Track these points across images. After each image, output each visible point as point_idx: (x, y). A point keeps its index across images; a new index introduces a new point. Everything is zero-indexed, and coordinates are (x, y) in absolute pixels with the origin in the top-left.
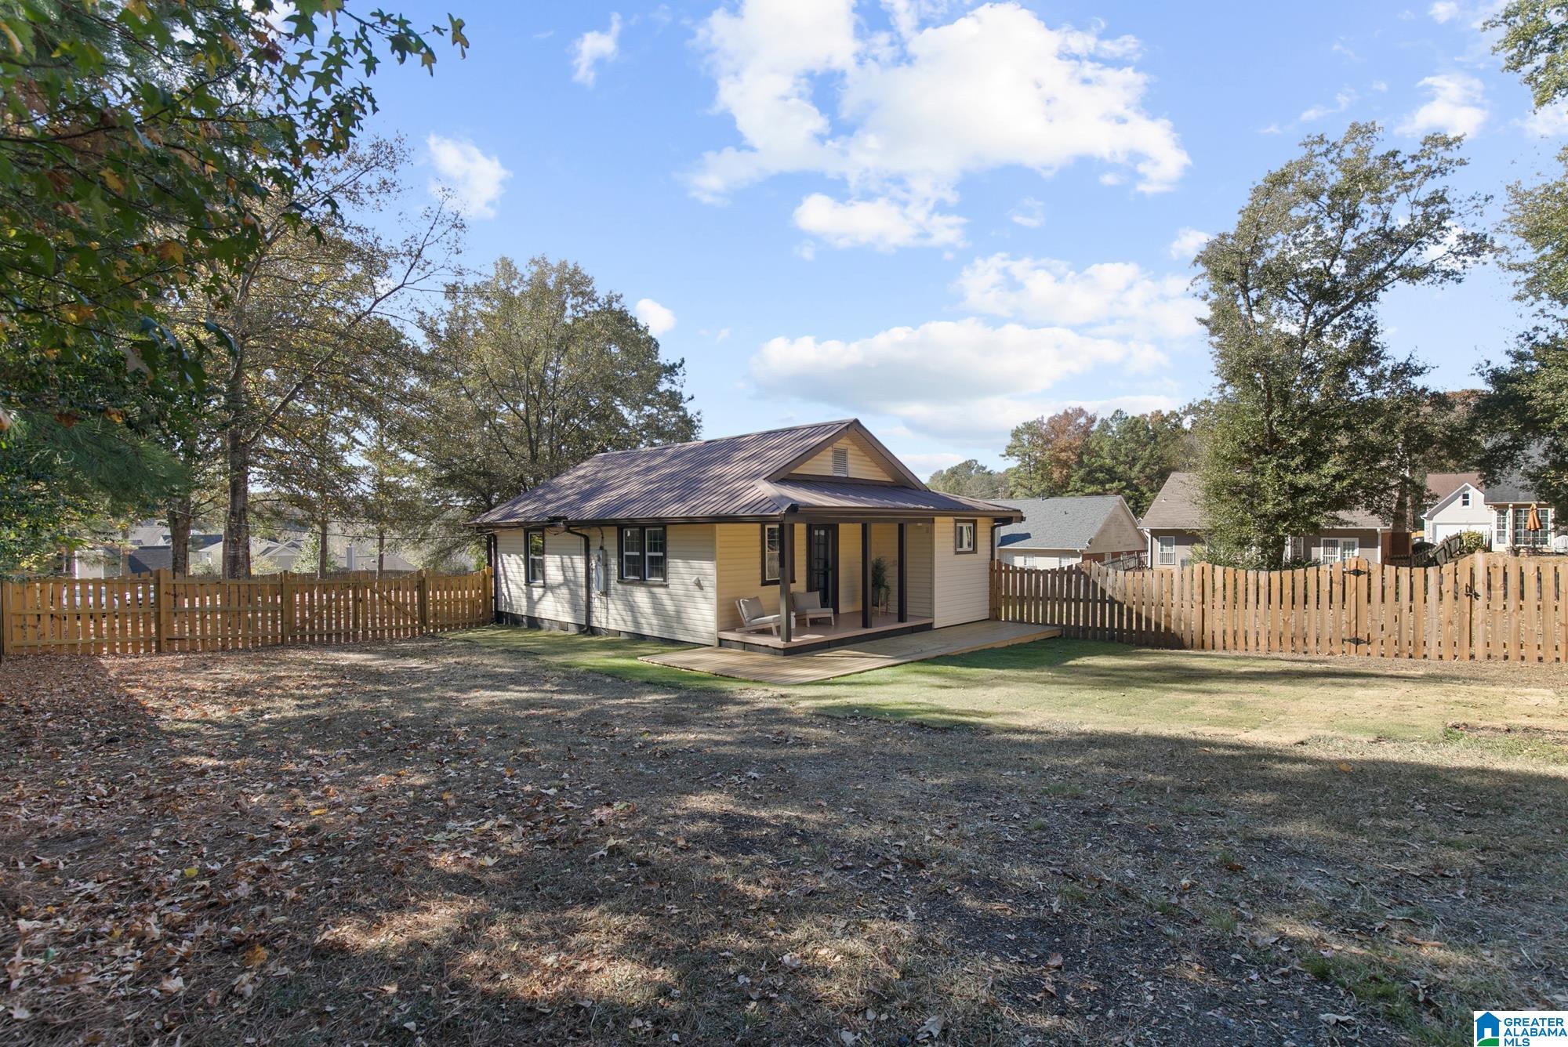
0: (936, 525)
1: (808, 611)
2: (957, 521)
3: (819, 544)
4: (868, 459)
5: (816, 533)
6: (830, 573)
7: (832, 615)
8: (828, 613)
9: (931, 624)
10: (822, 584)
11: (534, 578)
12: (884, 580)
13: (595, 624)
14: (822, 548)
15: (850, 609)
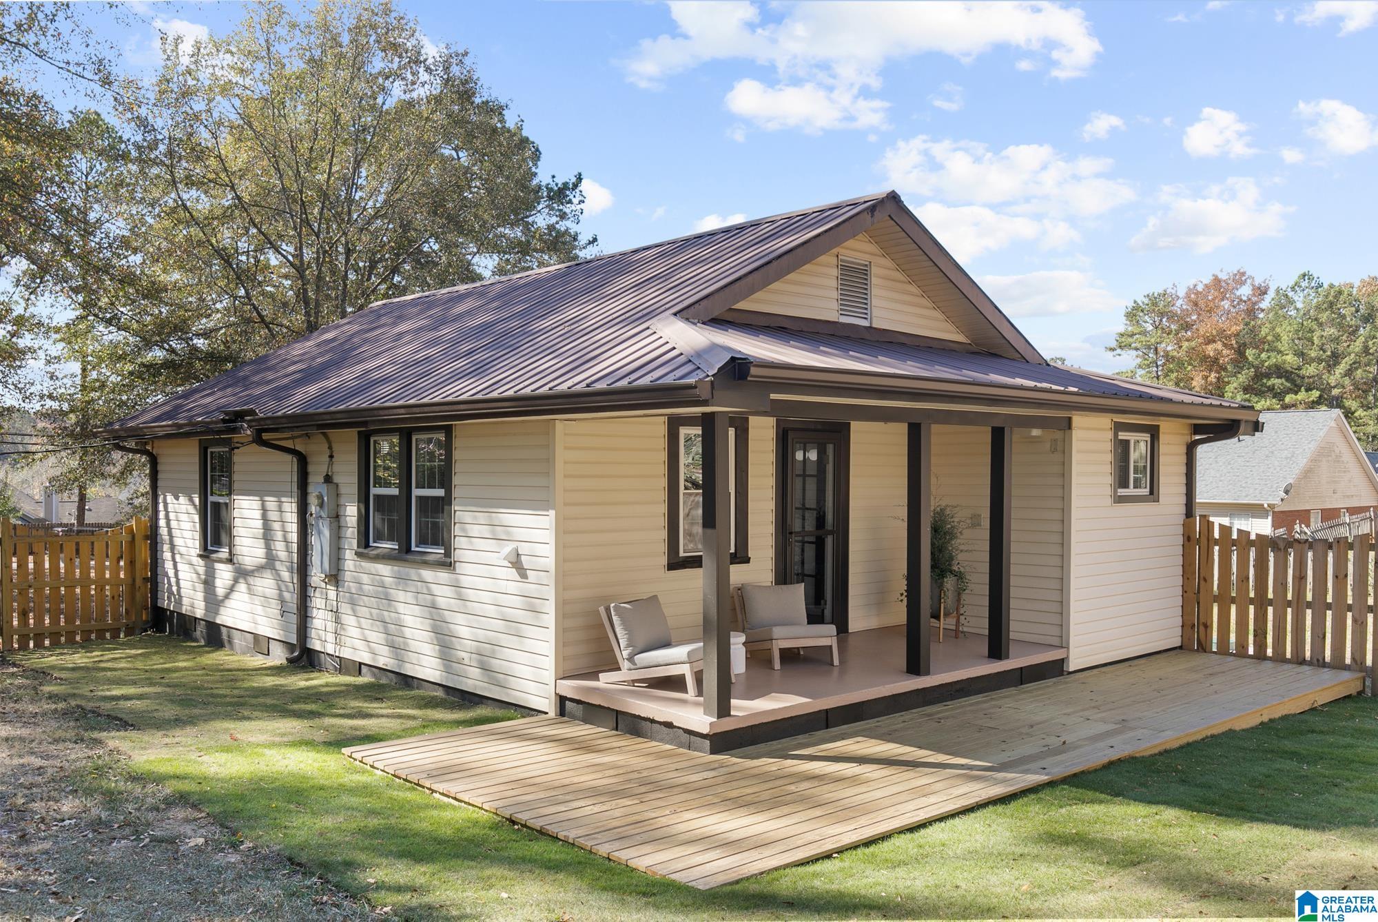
0: (1077, 434)
1: (777, 632)
2: (1119, 427)
3: (804, 476)
4: (913, 289)
5: (799, 456)
6: (829, 541)
7: (833, 642)
8: (824, 636)
9: (1061, 662)
10: (810, 567)
11: (217, 542)
12: (951, 558)
13: (316, 645)
14: (811, 485)
15: (873, 623)
